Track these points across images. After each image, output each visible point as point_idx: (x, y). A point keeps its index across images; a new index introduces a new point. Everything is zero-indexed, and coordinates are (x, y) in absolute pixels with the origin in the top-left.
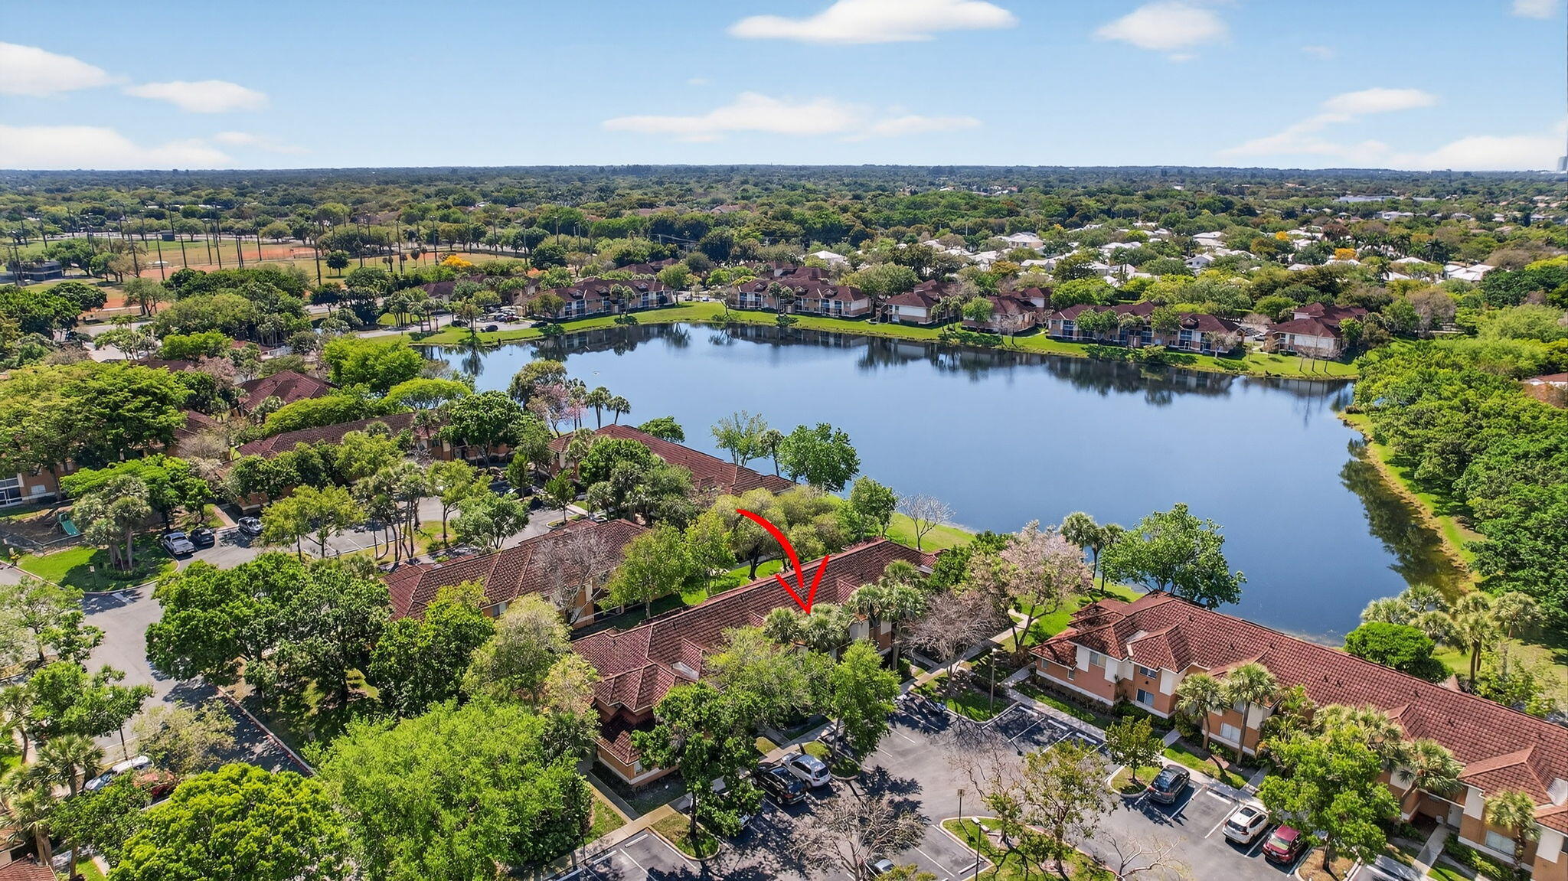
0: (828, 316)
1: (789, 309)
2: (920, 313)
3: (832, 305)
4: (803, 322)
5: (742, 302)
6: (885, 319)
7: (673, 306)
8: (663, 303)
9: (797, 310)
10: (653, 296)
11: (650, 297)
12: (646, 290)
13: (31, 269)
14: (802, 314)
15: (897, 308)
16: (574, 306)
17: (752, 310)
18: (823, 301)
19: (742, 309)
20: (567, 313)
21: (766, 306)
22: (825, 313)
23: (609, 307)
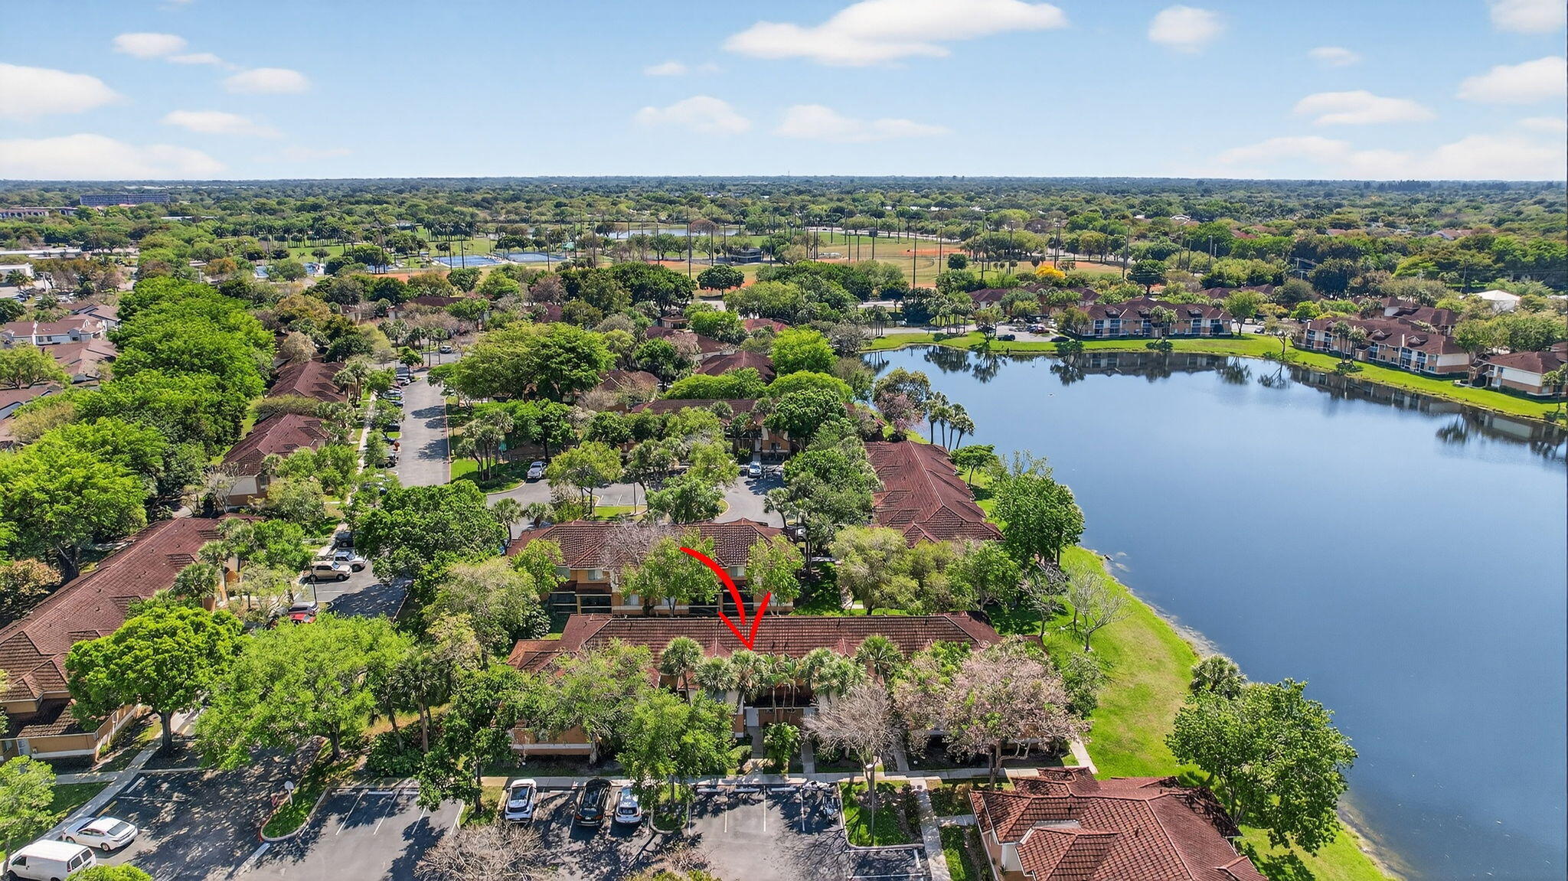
0: (1407, 370)
1: (1361, 355)
2: (1534, 380)
3: (1414, 357)
4: (1371, 373)
5: (1308, 341)
6: (1482, 382)
7: (1231, 336)
8: (1218, 331)
9: (1371, 359)
10: (1206, 323)
11: (1202, 324)
12: (1199, 315)
13: (739, 253)
14: (1376, 363)
15: (1501, 370)
16: (1107, 324)
17: (1318, 352)
18: (1404, 350)
19: (1307, 349)
20: (1097, 331)
21: (1336, 348)
22: (1402, 366)
23: (1149, 330)
